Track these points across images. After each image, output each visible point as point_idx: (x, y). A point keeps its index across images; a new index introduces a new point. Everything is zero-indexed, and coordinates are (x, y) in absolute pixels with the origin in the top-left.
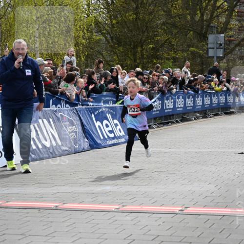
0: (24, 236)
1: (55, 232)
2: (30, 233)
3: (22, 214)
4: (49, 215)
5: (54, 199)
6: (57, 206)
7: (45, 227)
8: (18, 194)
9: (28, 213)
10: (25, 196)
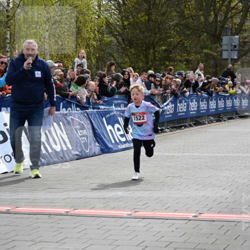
0: (34, 243)
1: (66, 238)
2: (40, 239)
3: (32, 220)
4: (59, 222)
5: (65, 204)
6: (67, 212)
7: (56, 233)
8: (28, 199)
9: (38, 219)
10: (34, 201)
